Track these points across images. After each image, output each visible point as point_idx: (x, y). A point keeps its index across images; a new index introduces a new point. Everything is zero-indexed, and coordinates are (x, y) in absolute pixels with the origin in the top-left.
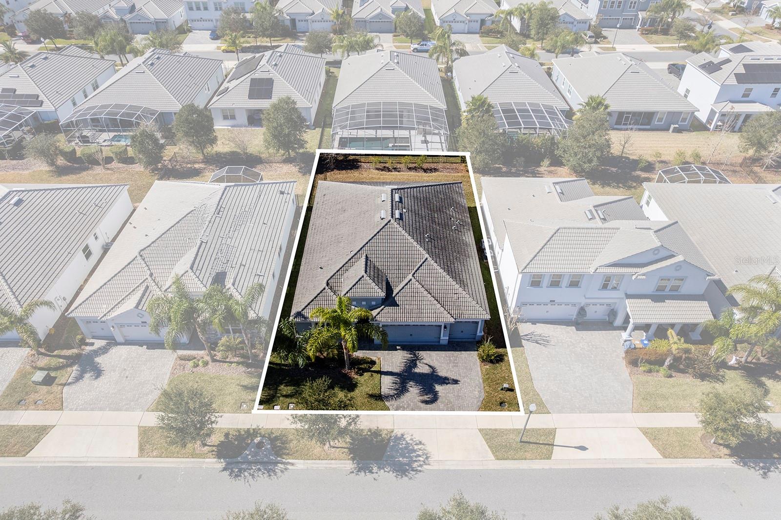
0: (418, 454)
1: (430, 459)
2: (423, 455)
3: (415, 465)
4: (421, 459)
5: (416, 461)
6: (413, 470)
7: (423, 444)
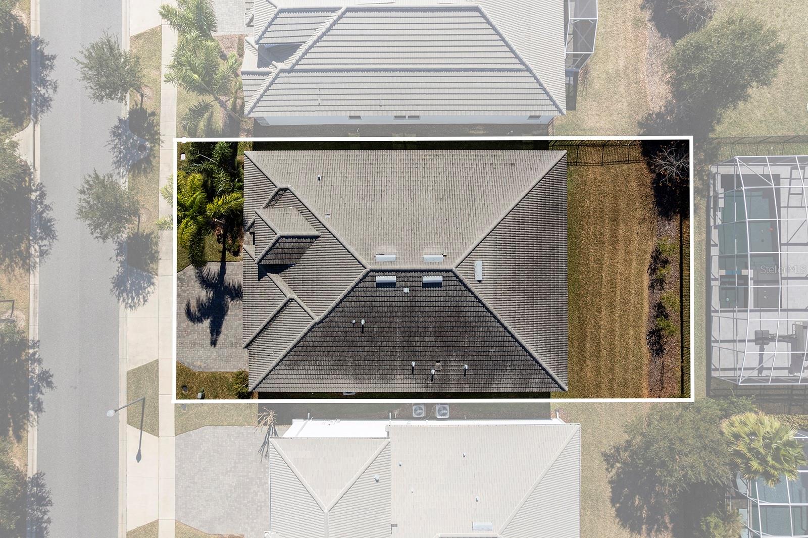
0: (134, 299)
1: (130, 309)
2: (134, 303)
3: (125, 295)
4: (130, 301)
5: (128, 296)
6: (119, 294)
7: (143, 304)
